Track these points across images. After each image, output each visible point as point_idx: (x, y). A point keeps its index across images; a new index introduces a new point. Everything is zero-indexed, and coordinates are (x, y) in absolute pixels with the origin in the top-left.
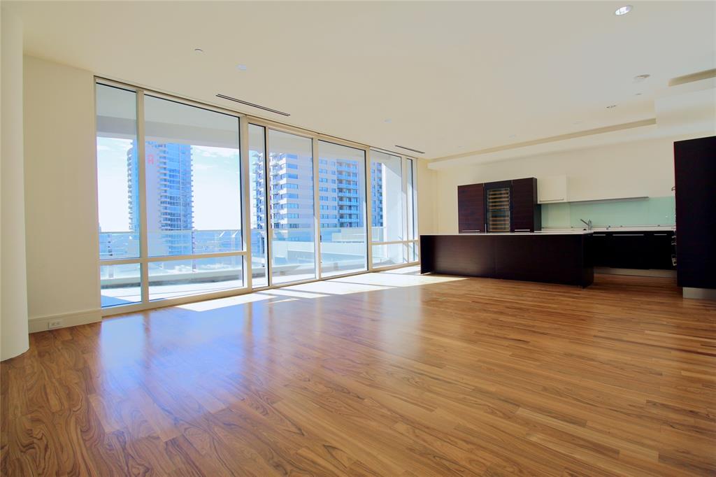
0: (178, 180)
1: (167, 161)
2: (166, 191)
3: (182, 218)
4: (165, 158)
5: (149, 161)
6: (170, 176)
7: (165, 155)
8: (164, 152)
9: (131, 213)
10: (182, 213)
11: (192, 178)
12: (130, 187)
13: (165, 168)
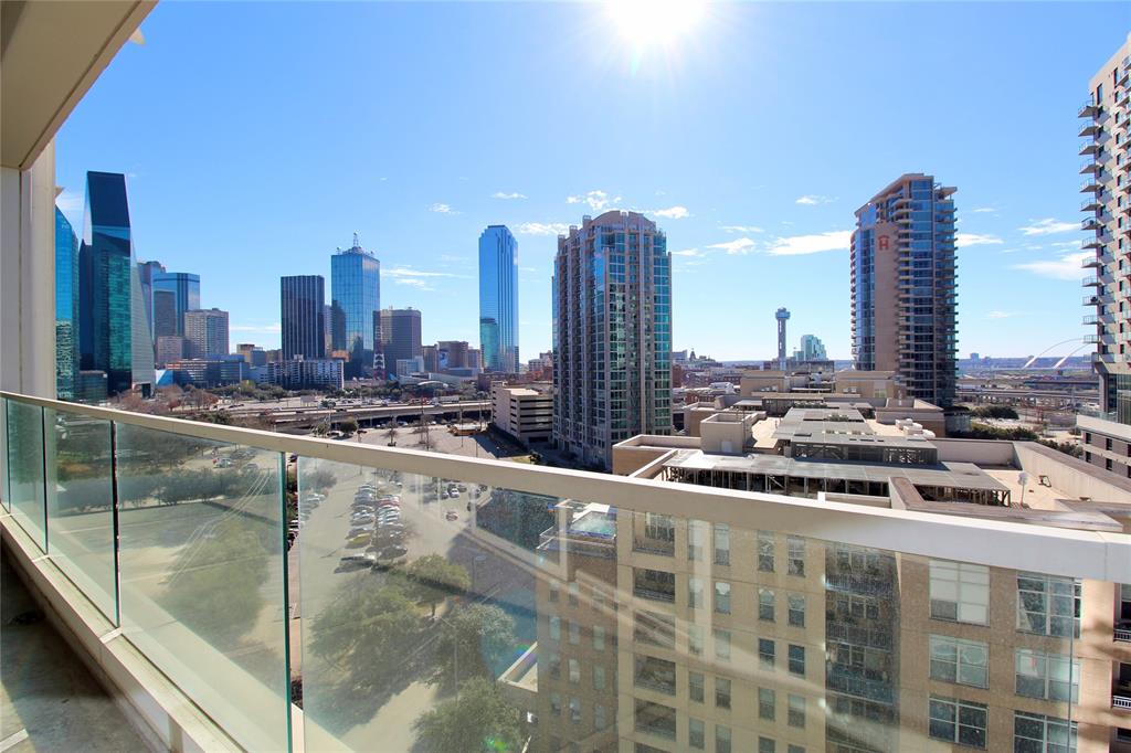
0: (930, 269)
1: (910, 240)
2: (907, 291)
3: (936, 335)
4: (907, 236)
5: (881, 245)
6: (916, 264)
7: (907, 231)
8: (906, 226)
9: (854, 330)
10: (936, 325)
11: (956, 263)
12: (853, 290)
13: (907, 254)
